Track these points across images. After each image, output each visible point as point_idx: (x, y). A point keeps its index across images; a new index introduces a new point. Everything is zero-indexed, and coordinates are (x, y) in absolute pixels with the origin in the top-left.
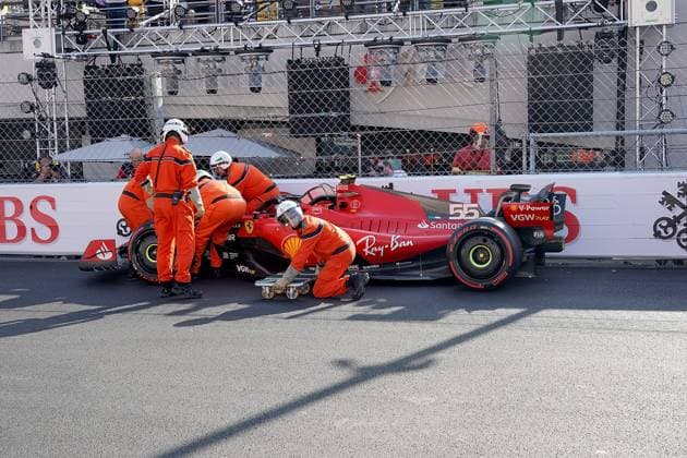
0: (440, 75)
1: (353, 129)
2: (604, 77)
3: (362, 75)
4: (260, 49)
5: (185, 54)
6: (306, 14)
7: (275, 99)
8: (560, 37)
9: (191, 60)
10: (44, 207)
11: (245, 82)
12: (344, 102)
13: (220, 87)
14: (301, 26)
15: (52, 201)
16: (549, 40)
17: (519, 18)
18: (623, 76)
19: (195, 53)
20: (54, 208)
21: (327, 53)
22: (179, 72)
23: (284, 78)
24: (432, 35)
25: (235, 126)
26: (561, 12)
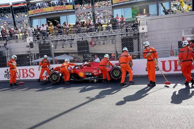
0: (105, 43)
1: (90, 53)
2: (135, 42)
3: (91, 43)
4: (72, 39)
5: (58, 41)
6: (80, 32)
7: (75, 48)
8: (127, 35)
9: (59, 42)
10: (32, 71)
11: (69, 45)
12: (88, 48)
13: (64, 47)
14: (79, 35)
15: (33, 69)
16: (125, 36)
17: (119, 32)
18: (139, 42)
19: (59, 40)
20: (33, 70)
21: (84, 40)
22: (57, 44)
23: (76, 44)
24: (104, 35)
25: (67, 54)
26: (127, 31)
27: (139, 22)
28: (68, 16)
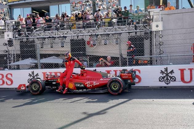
0: (107, 43)
1: (86, 56)
4: (64, 37)
5: (45, 38)
7: (67, 49)
8: (136, 34)
9: (46, 40)
10: (9, 76)
11: (60, 45)
12: (84, 50)
13: (54, 46)
15: (11, 75)
16: (134, 34)
19: (47, 38)
20: (12, 76)
21: (80, 38)
22: (43, 43)
23: (69, 44)
24: (105, 33)
25: (58, 55)
26: (136, 28)
27: (152, 17)
28: (60, 5)
